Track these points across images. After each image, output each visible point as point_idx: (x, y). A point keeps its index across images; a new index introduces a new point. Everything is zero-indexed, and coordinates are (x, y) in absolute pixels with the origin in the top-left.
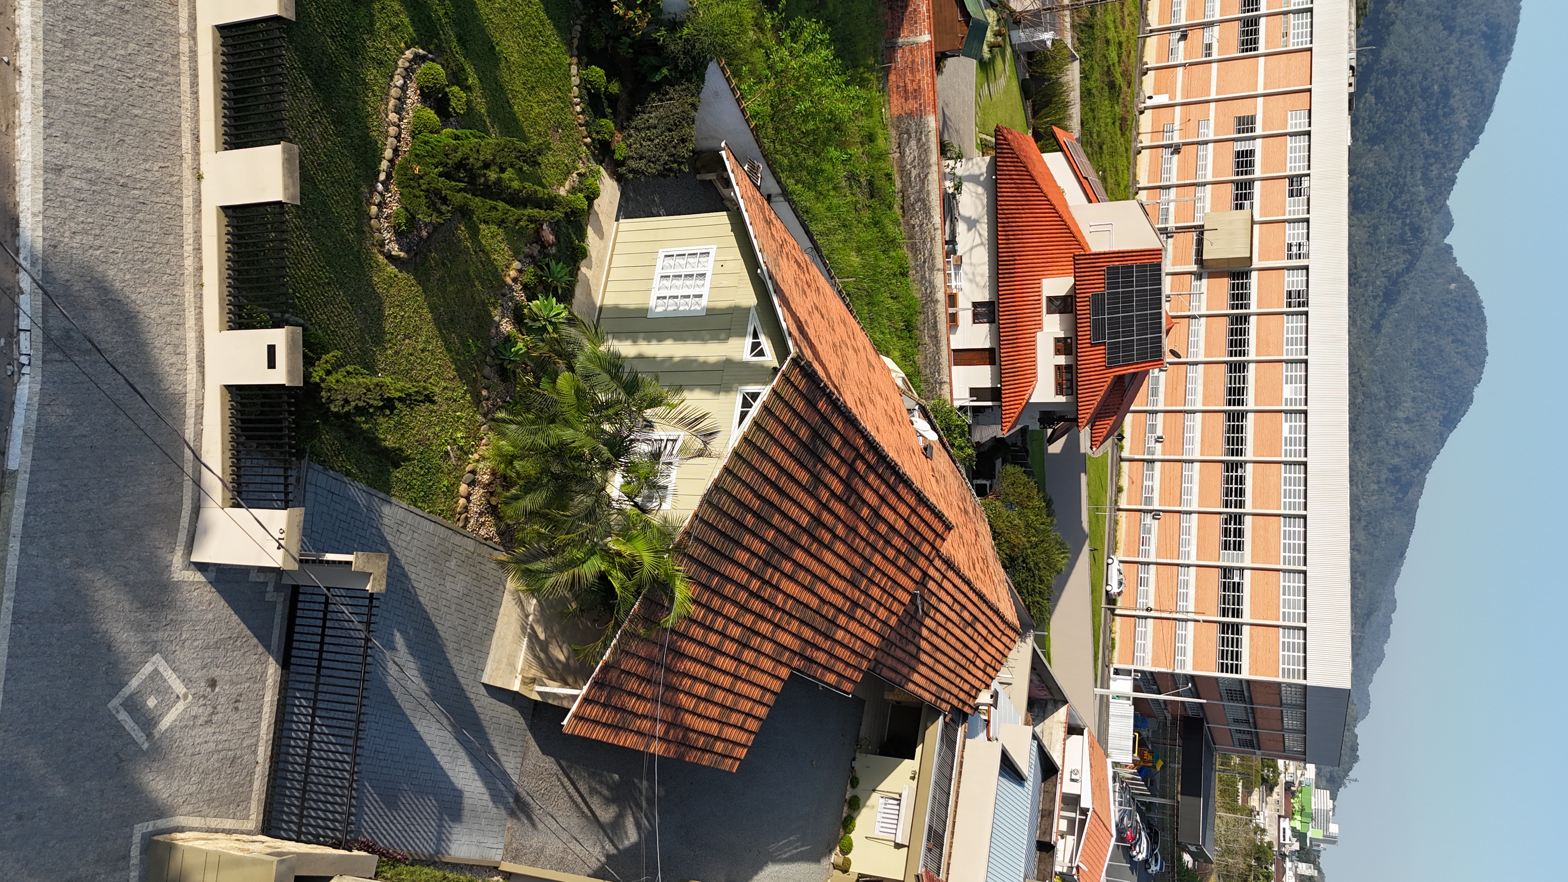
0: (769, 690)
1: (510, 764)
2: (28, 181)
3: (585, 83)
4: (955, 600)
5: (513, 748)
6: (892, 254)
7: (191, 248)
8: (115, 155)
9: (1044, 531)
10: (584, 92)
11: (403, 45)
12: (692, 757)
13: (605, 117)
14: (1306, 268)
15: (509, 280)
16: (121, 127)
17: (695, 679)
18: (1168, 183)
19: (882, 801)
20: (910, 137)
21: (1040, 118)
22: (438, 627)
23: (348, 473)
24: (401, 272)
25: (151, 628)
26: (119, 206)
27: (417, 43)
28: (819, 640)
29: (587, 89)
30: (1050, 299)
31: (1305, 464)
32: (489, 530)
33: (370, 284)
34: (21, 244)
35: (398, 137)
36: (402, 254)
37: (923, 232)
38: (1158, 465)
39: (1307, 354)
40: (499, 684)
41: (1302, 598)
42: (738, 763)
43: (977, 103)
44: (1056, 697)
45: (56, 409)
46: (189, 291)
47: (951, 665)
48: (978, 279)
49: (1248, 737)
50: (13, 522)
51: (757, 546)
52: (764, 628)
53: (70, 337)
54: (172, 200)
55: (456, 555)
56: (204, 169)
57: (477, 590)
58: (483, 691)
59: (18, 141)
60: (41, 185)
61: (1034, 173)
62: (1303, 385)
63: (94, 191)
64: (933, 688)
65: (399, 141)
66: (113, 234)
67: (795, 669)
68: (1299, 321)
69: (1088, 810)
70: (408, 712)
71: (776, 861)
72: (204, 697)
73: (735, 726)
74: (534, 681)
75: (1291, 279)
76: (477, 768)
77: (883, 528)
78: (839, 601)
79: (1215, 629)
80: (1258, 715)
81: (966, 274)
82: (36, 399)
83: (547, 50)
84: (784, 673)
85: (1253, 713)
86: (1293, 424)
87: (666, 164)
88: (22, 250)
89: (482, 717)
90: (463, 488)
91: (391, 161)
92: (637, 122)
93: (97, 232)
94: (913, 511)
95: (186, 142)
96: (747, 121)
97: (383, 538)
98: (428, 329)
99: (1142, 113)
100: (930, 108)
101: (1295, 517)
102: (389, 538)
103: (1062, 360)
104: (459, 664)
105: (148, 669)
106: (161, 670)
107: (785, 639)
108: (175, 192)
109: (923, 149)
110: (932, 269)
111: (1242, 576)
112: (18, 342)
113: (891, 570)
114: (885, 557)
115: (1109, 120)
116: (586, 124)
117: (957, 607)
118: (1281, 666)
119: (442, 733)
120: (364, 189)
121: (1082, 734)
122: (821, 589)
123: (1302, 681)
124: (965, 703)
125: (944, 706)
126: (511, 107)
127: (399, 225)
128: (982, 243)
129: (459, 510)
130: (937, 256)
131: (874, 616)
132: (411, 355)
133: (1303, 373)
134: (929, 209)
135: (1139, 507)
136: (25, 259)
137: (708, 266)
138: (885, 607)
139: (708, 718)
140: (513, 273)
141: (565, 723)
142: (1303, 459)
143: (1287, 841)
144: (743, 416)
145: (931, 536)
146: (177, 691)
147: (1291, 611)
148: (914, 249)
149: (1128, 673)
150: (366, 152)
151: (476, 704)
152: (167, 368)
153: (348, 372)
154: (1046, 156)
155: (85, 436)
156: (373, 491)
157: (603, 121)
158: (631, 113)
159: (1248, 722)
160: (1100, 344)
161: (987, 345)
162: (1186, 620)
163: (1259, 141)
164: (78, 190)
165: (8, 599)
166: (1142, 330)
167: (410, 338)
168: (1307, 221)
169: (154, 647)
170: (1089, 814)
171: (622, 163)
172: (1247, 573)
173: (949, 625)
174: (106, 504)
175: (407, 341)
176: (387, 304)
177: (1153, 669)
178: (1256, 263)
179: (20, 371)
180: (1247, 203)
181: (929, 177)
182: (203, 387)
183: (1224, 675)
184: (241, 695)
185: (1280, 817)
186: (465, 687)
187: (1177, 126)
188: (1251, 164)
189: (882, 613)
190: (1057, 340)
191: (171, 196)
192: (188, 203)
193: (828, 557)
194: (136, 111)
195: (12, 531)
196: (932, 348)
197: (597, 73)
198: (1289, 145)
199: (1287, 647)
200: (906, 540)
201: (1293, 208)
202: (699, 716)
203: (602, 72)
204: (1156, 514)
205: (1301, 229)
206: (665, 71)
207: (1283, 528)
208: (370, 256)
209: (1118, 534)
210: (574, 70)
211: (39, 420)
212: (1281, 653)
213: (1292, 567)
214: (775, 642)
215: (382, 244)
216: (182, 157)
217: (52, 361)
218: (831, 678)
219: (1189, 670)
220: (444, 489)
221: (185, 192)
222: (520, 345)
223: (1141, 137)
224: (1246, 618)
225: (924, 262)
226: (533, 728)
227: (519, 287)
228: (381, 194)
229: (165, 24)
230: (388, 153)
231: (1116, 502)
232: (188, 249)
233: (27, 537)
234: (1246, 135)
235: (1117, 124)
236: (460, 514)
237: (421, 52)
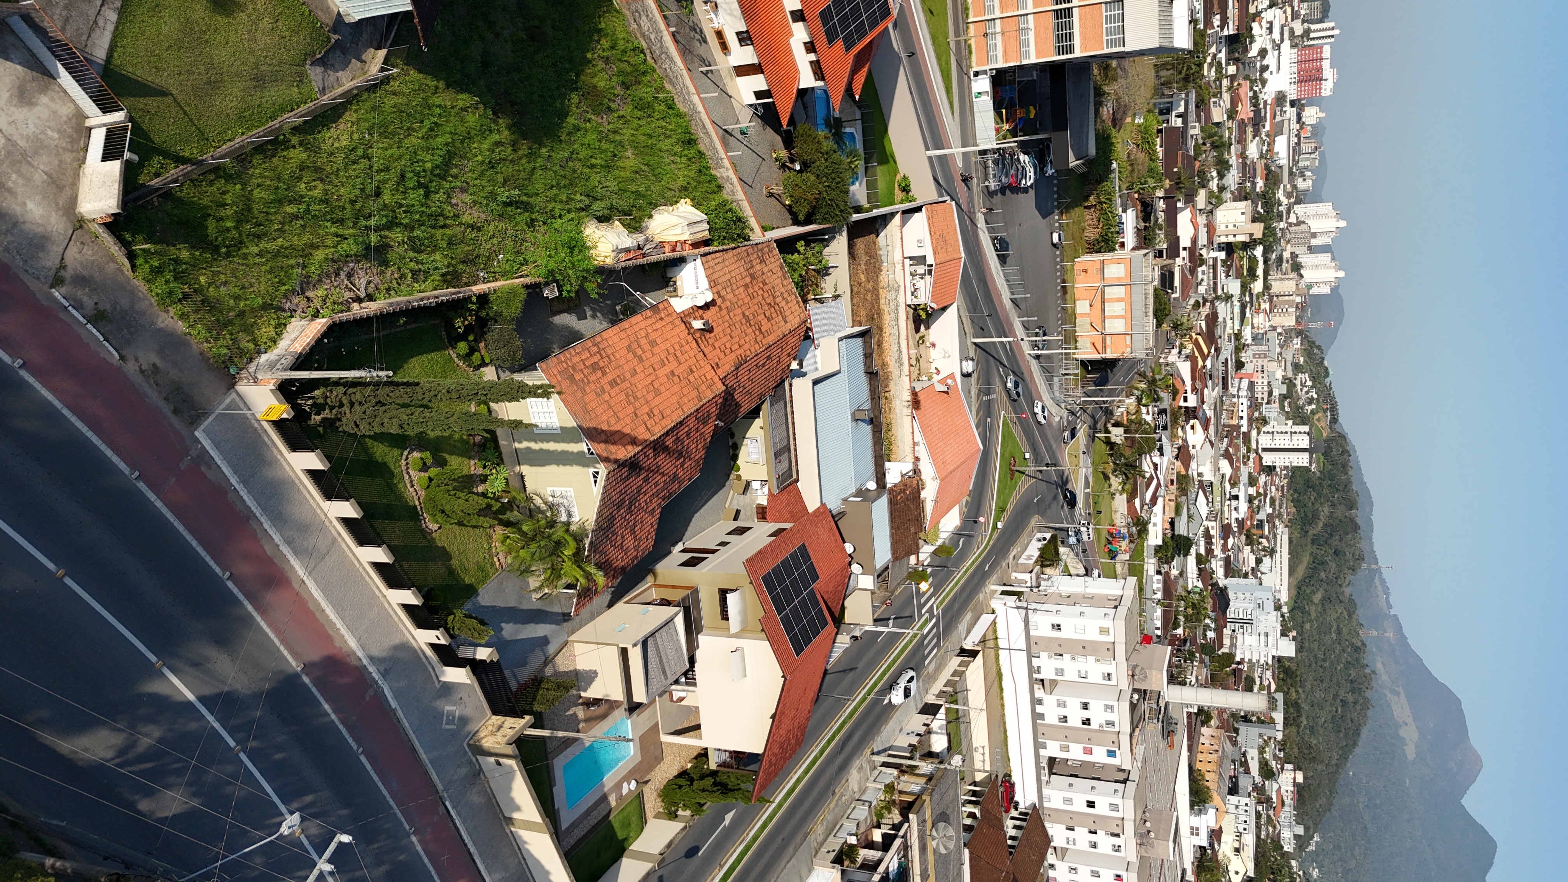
10: (460, 356)
11: (399, 460)
13: (473, 355)
19: (749, 442)
45: (394, 686)
48: (734, 15)
50: (402, 717)
53: (386, 669)
64: (755, 399)
65: (417, 492)
69: (932, 265)
79: (1051, 16)
81: (724, 14)
82: (389, 689)
88: (366, 665)
90: (496, 559)
91: (420, 505)
95: (377, 592)
103: (813, 57)
112: (378, 683)
118: (1106, 39)
119: (530, 629)
144: (595, 482)
155: (404, 682)
156: (473, 598)
161: (755, 61)
162: (1027, 15)
177: (1005, 65)
183: (1065, 57)
190: (805, 43)
197: (462, 344)
199: (1108, 20)
210: (453, 356)
212: (1105, 26)
214: (649, 512)
219: (1033, 59)
220: (490, 568)
237: (406, 453)
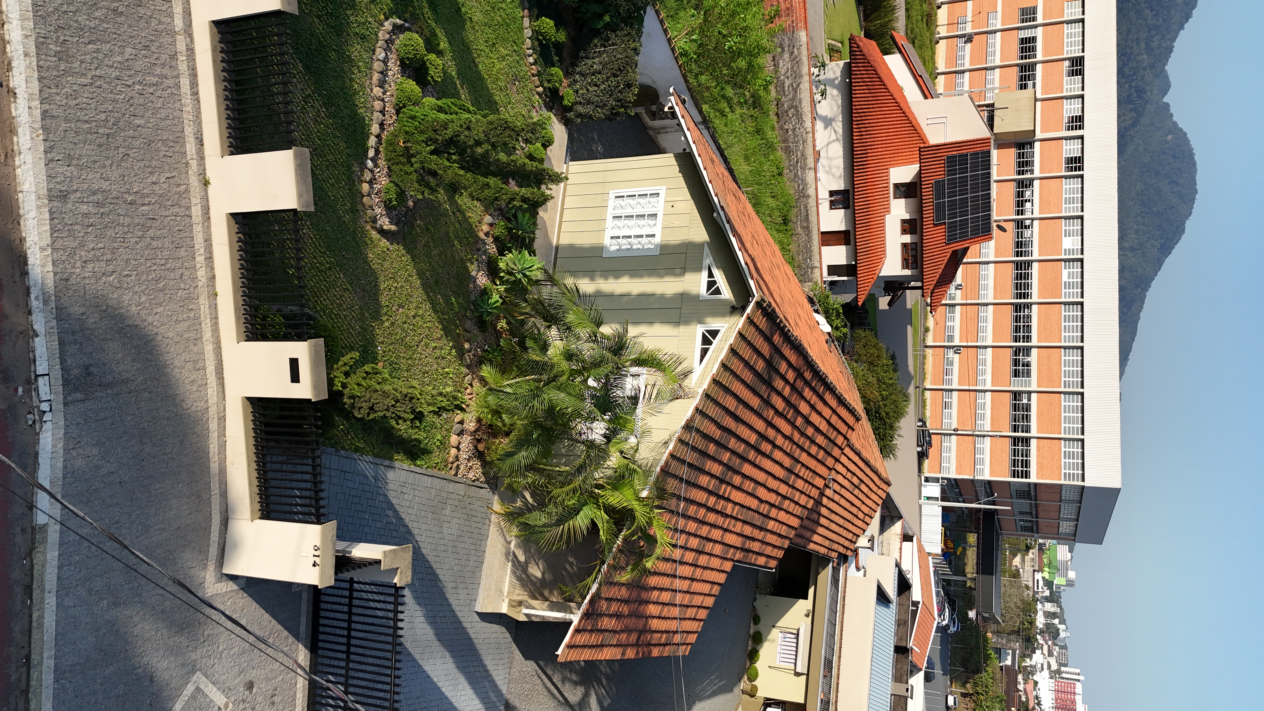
0: (715, 583)
1: (500, 678)
2: (33, 214)
3: (537, 35)
4: (848, 470)
5: (502, 662)
6: (772, 157)
7: (203, 257)
8: (120, 171)
9: (892, 385)
10: (536, 43)
11: (382, 17)
12: (655, 652)
13: (554, 66)
14: (1082, 138)
15: (482, 235)
16: (125, 141)
17: (662, 589)
18: (962, 68)
19: (781, 635)
20: (783, 51)
21: (871, 21)
22: (438, 572)
23: (357, 449)
24: (392, 244)
25: (190, 648)
26: (129, 225)
27: (394, 13)
28: (757, 534)
29: (538, 40)
30: (896, 186)
31: (1082, 304)
32: (476, 472)
33: (366, 262)
34: (31, 283)
35: (383, 112)
36: (393, 228)
37: (796, 136)
38: (958, 308)
39: (1082, 211)
40: (490, 610)
41: (1080, 415)
42: (690, 647)
43: (825, 13)
44: (893, 514)
45: (81, 451)
46: (204, 302)
47: (841, 521)
48: (834, 170)
49: (1029, 524)
50: (47, 577)
51: (716, 469)
52: (716, 534)
53: (89, 374)
54: (180, 211)
55: (450, 502)
56: (209, 174)
57: (467, 529)
58: (477, 618)
59: (19, 171)
60: (47, 216)
61: (882, 75)
62: (1080, 238)
63: (102, 214)
64: (827, 543)
65: (384, 115)
66: (125, 257)
67: (738, 561)
68: (1075, 184)
69: (919, 603)
70: (417, 657)
71: (701, 699)
72: (243, 701)
73: (690, 619)
74: (520, 603)
75: (1068, 147)
76: (474, 689)
77: (810, 431)
78: (772, 498)
79: (1008, 442)
80: (1040, 509)
81: (823, 166)
82: (61, 445)
83: (504, 6)
84: (728, 566)
85: (1036, 507)
86: (1071, 270)
87: (613, 109)
88: (32, 290)
89: (476, 641)
90: (454, 439)
91: (378, 136)
92: (582, 67)
93: (109, 257)
94: (834, 411)
95: (191, 148)
96: (676, 58)
97: (389, 503)
98: (419, 294)
99: (939, 7)
100: (801, 24)
101: (1073, 348)
102: (394, 501)
103: (907, 239)
104: (456, 600)
105: (190, 689)
106: (202, 687)
107: (731, 539)
108: (183, 203)
109: (796, 61)
110: (803, 168)
111: (1029, 400)
112: (37, 390)
113: (812, 464)
114: (809, 454)
115: (919, 18)
116: (539, 74)
117: (849, 475)
118: (1063, 471)
119: (445, 666)
120: (356, 168)
121: (912, 541)
122: (762, 493)
123: (1081, 483)
124: (847, 548)
125: (834, 555)
126: (477, 66)
127: (390, 200)
128: (837, 139)
129: (451, 460)
130: (809, 156)
131: (797, 503)
132: (405, 323)
133: (1080, 227)
134: (801, 115)
135: (943, 344)
136: (37, 298)
137: (659, 206)
138: (806, 495)
139: (669, 618)
140: (485, 228)
141: (559, 652)
142: (1080, 300)
143: (1040, 590)
144: (704, 352)
145: (843, 428)
146: (219, 703)
147: (1071, 426)
148: (788, 151)
149: (936, 480)
150: (355, 131)
151: (471, 632)
152: (188, 387)
153: (366, 373)
154: (887, 58)
155: (113, 473)
156: (378, 461)
157: (555, 70)
158: (575, 60)
159: (1031, 513)
160: (941, 224)
161: (843, 228)
162: (984, 436)
163: (1040, 29)
164: (86, 215)
165: (48, 658)
166: (975, 210)
167: (403, 307)
168: (1082, 97)
169: (194, 666)
170: (920, 606)
171: (569, 109)
172: (1034, 396)
173: (843, 491)
174: (138, 537)
175: (401, 310)
176: (382, 278)
177: (957, 477)
178: (1039, 135)
179: (41, 419)
180: (1030, 83)
181: (801, 86)
182: (224, 399)
183: (1016, 480)
184: (275, 689)
185: (1034, 571)
186: (462, 619)
187: (969, 18)
188: (1034, 49)
189: (803, 500)
190: (904, 221)
191: (180, 207)
192: (196, 211)
193: (767, 464)
194: (138, 122)
195: (47, 587)
196: (804, 238)
197: (547, 24)
198: (1066, 31)
199: (1068, 455)
200: (826, 437)
201: (1071, 86)
202: (663, 618)
203: (552, 23)
204: (957, 349)
205: (1077, 104)
206: (607, 18)
207: (1063, 358)
208: (364, 233)
209: (926, 366)
210: (526, 22)
211: (65, 467)
212: (1063, 460)
213: (1071, 390)
214: (724, 544)
215: (374, 220)
216: (187, 164)
217: (73, 402)
218: (761, 561)
219: (987, 476)
220: (438, 443)
221: (194, 201)
222: (495, 297)
223: (939, 29)
224: (1034, 432)
225: (797, 162)
226: (517, 640)
227: (491, 239)
228: (372, 171)
229: (160, 23)
230: (375, 129)
231: (924, 340)
232: (200, 259)
233: (63, 589)
234: (1028, 24)
235: (925, 20)
236: (452, 463)
237: (399, 21)
